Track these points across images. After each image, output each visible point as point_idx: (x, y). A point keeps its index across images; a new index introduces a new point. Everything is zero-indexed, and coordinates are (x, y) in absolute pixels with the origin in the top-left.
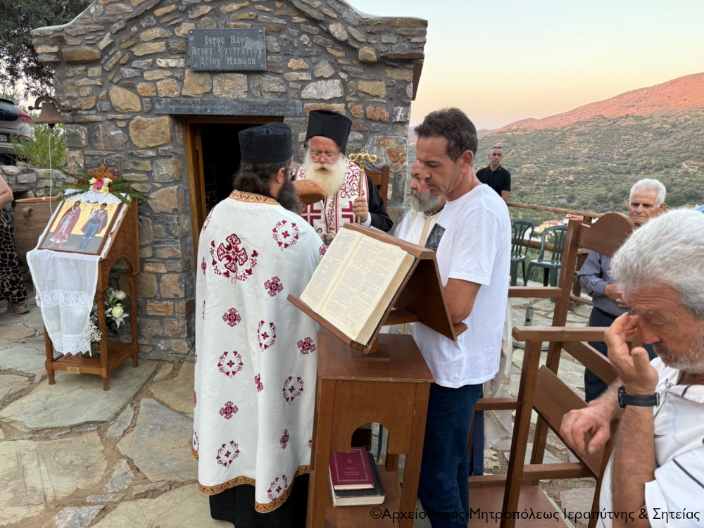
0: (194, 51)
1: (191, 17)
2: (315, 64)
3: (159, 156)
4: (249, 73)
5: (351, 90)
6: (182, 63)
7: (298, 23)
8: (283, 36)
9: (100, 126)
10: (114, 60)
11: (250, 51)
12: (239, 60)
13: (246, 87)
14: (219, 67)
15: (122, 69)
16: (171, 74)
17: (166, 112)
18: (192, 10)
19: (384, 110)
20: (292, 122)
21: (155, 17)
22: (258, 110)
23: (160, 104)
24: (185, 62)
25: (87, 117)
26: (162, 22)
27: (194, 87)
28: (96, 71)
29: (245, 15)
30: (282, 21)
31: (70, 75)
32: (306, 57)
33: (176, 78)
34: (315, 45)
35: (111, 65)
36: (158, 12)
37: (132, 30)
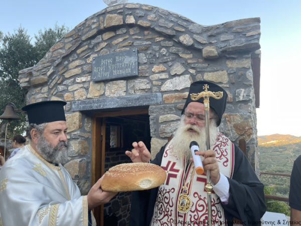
0: (95, 70)
1: (96, 51)
2: (171, 66)
3: (71, 139)
4: (127, 78)
6: (89, 79)
7: (159, 41)
8: (149, 52)
10: (54, 82)
11: (127, 64)
12: (121, 71)
13: (125, 88)
14: (108, 77)
15: (58, 86)
16: (83, 86)
17: (78, 110)
18: (96, 47)
20: (155, 108)
21: (77, 54)
22: (132, 103)
23: (75, 105)
24: (91, 78)
26: (80, 56)
27: (95, 91)
28: (45, 89)
29: (126, 43)
30: (148, 43)
31: (34, 93)
32: (165, 63)
33: (85, 88)
34: (171, 53)
35: (53, 85)
36: (79, 51)
37: (65, 63)
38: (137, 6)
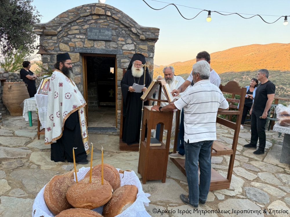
0: (89, 34)
1: (88, 23)
2: (126, 39)
3: (75, 66)
4: (106, 41)
5: (137, 47)
6: (84, 37)
7: (122, 27)
8: (117, 31)
9: (55, 55)
10: (62, 35)
11: (107, 35)
12: (103, 37)
13: (105, 45)
14: (97, 39)
15: (64, 38)
16: (81, 40)
17: (78, 52)
18: (88, 21)
19: (147, 54)
20: (119, 56)
21: (76, 22)
22: (109, 52)
23: (77, 49)
24: (86, 37)
25: (51, 53)
26: (78, 24)
27: (88, 44)
28: (55, 38)
29: (105, 24)
30: (117, 26)
31: (46, 39)
32: (124, 37)
33: (82, 42)
34: (127, 34)
35: (60, 36)
36: (78, 21)
37: (69, 26)
38: (113, 8)
